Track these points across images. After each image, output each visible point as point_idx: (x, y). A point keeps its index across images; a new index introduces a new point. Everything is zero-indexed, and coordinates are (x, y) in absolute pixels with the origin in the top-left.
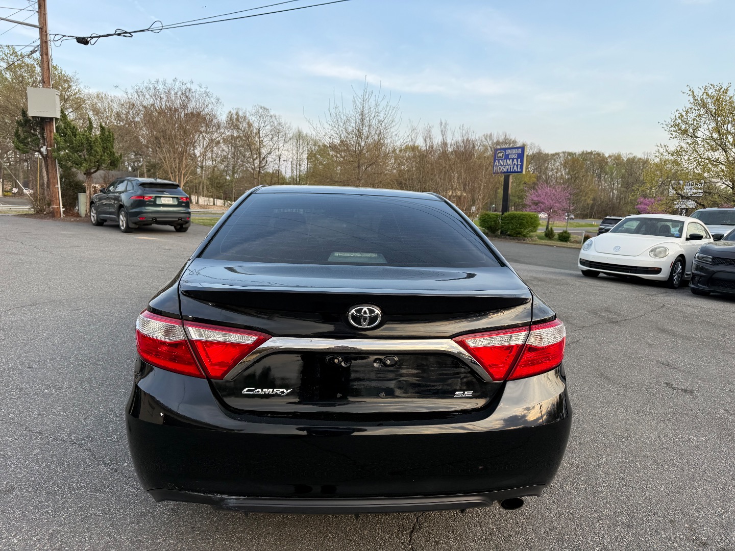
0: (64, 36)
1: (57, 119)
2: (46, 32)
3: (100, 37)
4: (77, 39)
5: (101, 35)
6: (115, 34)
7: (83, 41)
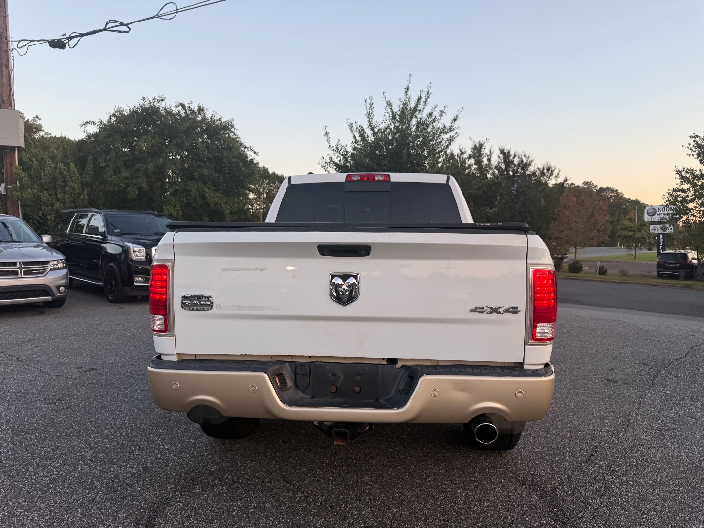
0: (31, 41)
1: (20, 149)
2: (7, 39)
3: (82, 35)
4: (49, 42)
5: (85, 33)
6: (105, 30)
7: (58, 44)
